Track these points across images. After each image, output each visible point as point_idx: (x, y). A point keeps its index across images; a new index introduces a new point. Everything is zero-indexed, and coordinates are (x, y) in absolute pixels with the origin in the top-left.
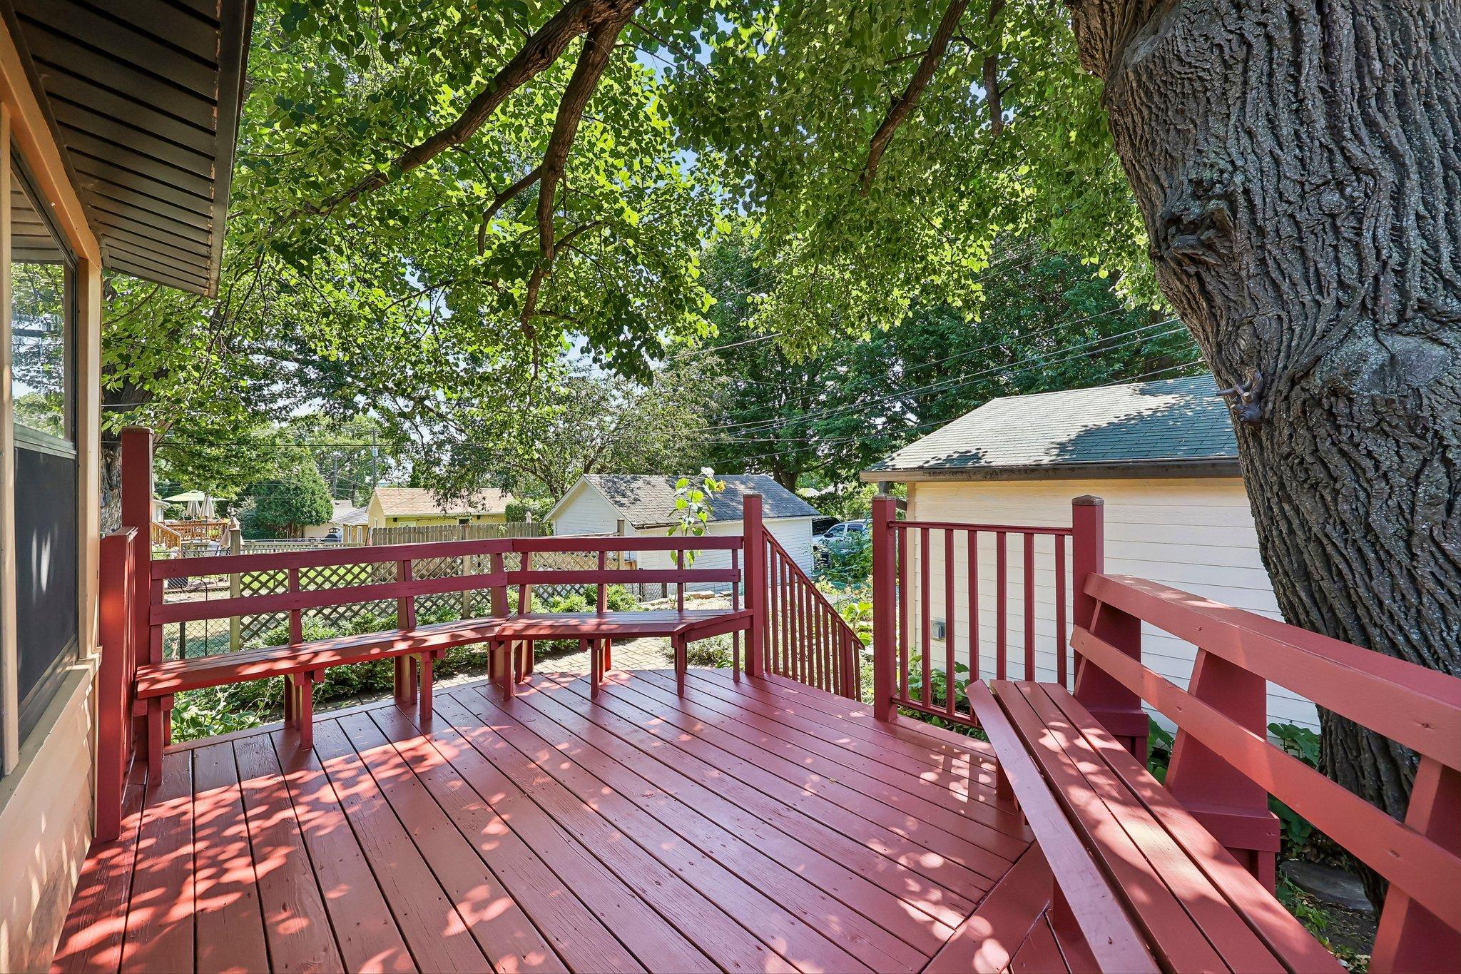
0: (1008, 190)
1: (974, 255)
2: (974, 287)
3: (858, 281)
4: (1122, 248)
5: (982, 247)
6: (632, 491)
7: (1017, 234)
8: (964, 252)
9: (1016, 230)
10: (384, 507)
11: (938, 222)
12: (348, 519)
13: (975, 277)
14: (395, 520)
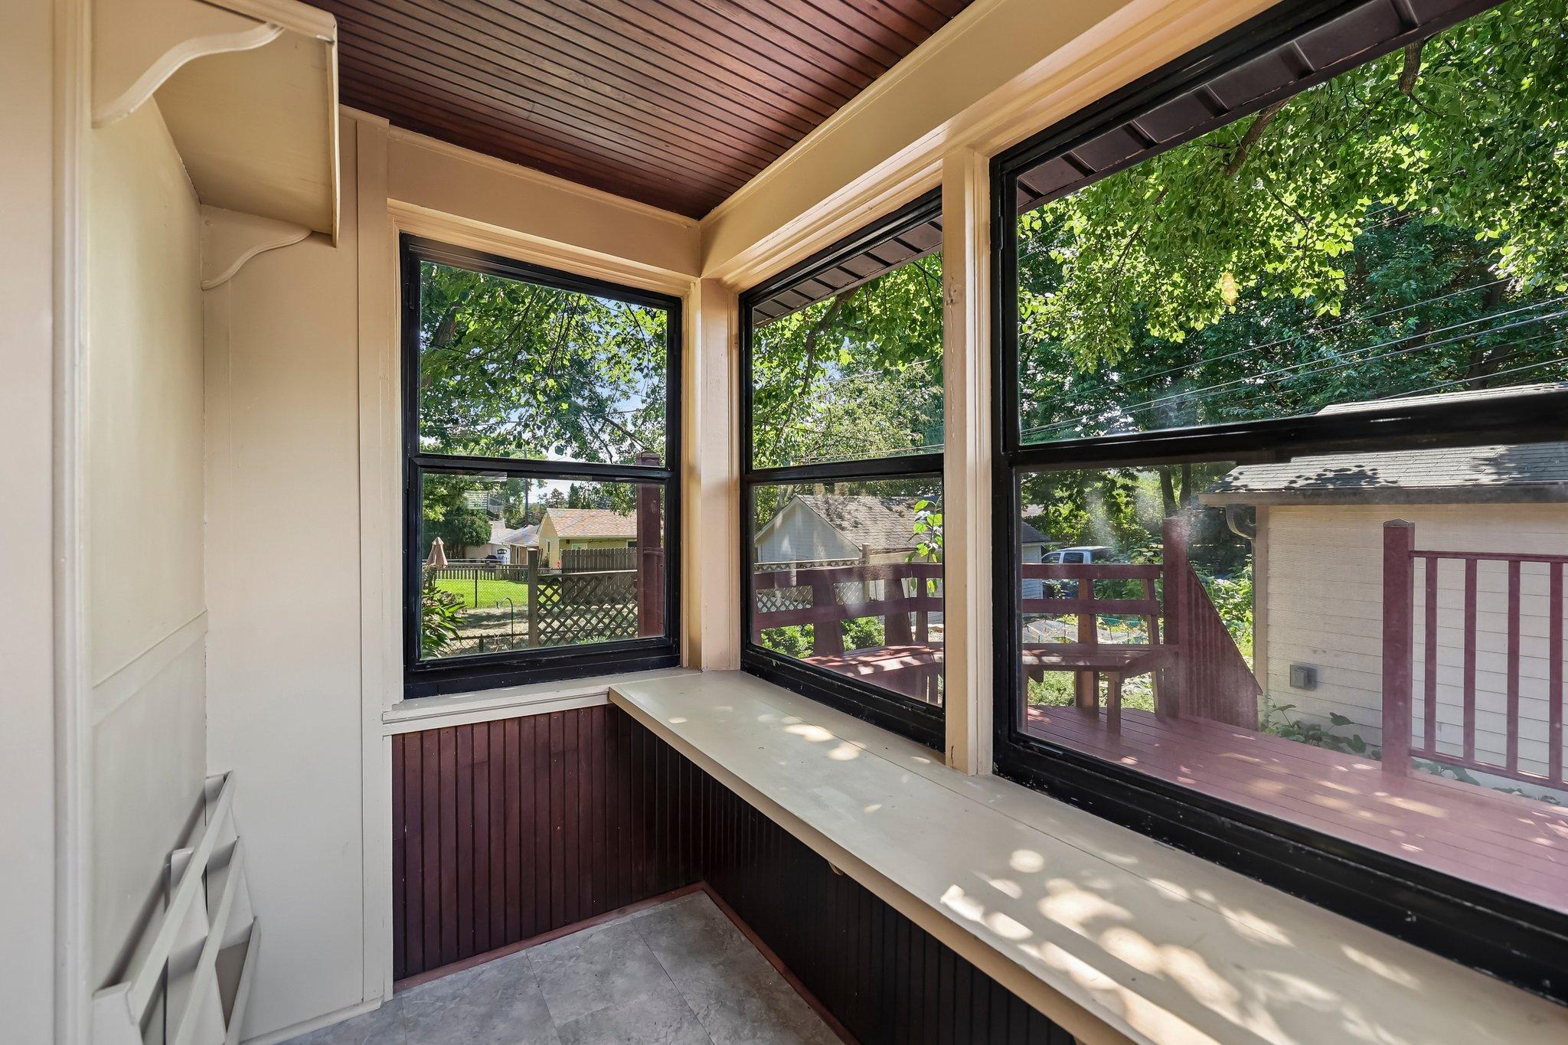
0: (1389, 155)
1: (1335, 236)
2: (1332, 274)
3: (1169, 274)
4: (1542, 217)
5: (1345, 225)
6: (849, 513)
7: (1401, 208)
8: (1320, 232)
9: (1400, 203)
10: (557, 528)
11: (1290, 200)
12: (516, 540)
13: (1330, 261)
14: (568, 541)
